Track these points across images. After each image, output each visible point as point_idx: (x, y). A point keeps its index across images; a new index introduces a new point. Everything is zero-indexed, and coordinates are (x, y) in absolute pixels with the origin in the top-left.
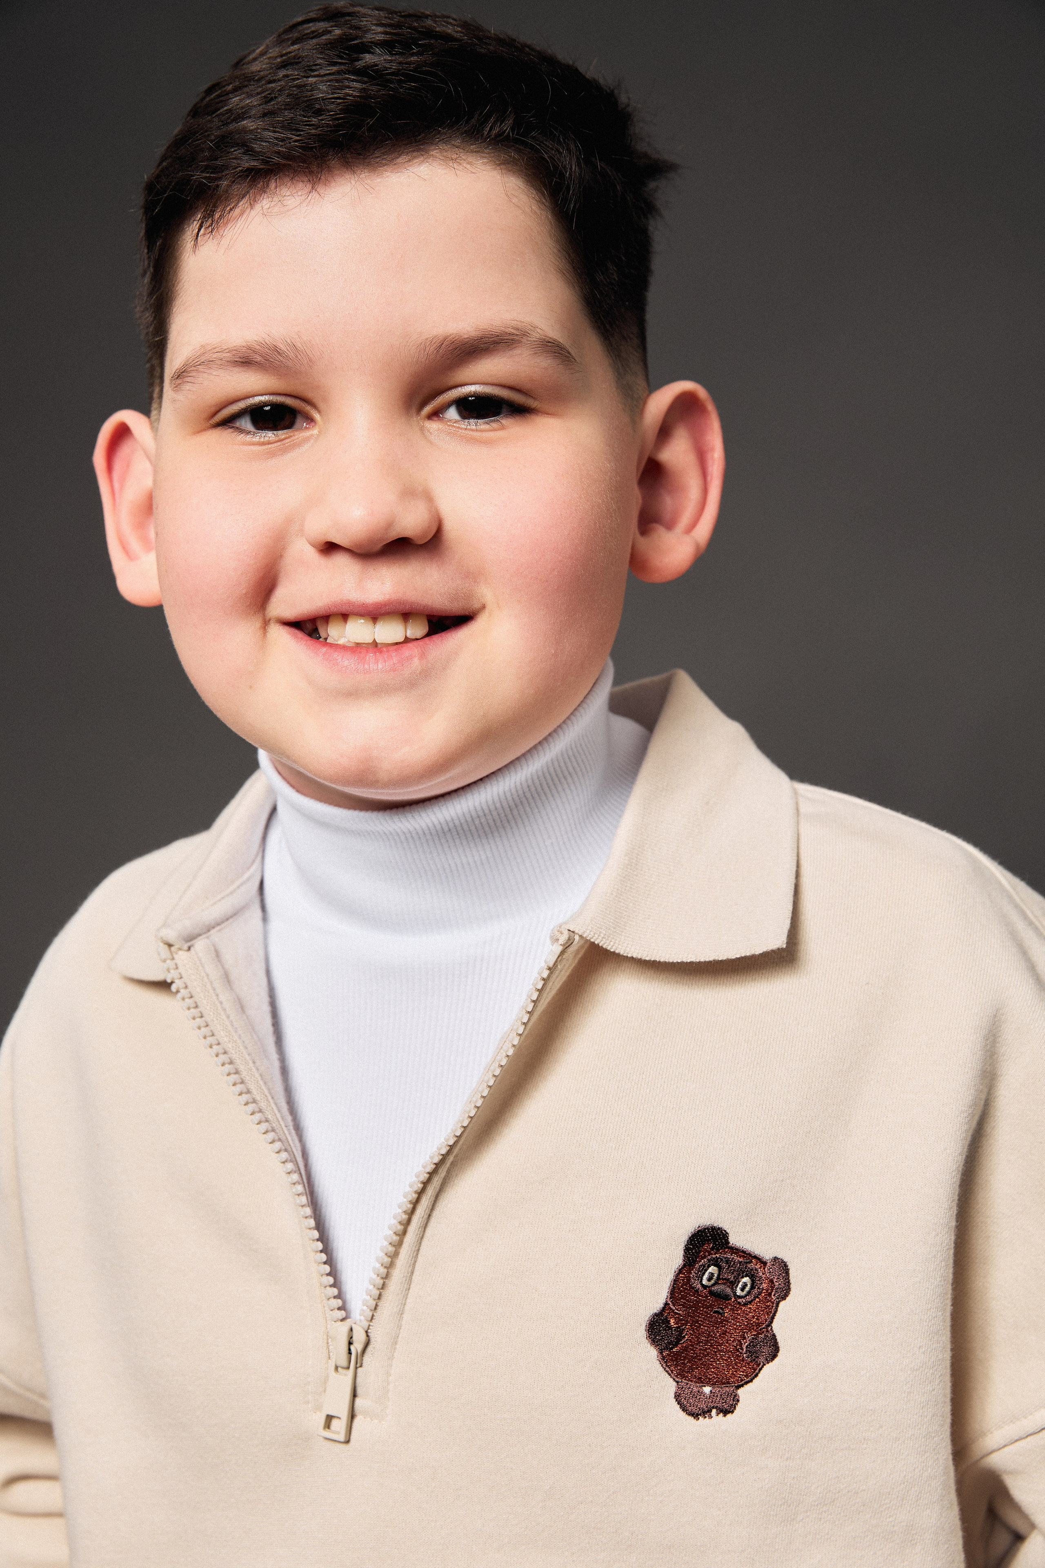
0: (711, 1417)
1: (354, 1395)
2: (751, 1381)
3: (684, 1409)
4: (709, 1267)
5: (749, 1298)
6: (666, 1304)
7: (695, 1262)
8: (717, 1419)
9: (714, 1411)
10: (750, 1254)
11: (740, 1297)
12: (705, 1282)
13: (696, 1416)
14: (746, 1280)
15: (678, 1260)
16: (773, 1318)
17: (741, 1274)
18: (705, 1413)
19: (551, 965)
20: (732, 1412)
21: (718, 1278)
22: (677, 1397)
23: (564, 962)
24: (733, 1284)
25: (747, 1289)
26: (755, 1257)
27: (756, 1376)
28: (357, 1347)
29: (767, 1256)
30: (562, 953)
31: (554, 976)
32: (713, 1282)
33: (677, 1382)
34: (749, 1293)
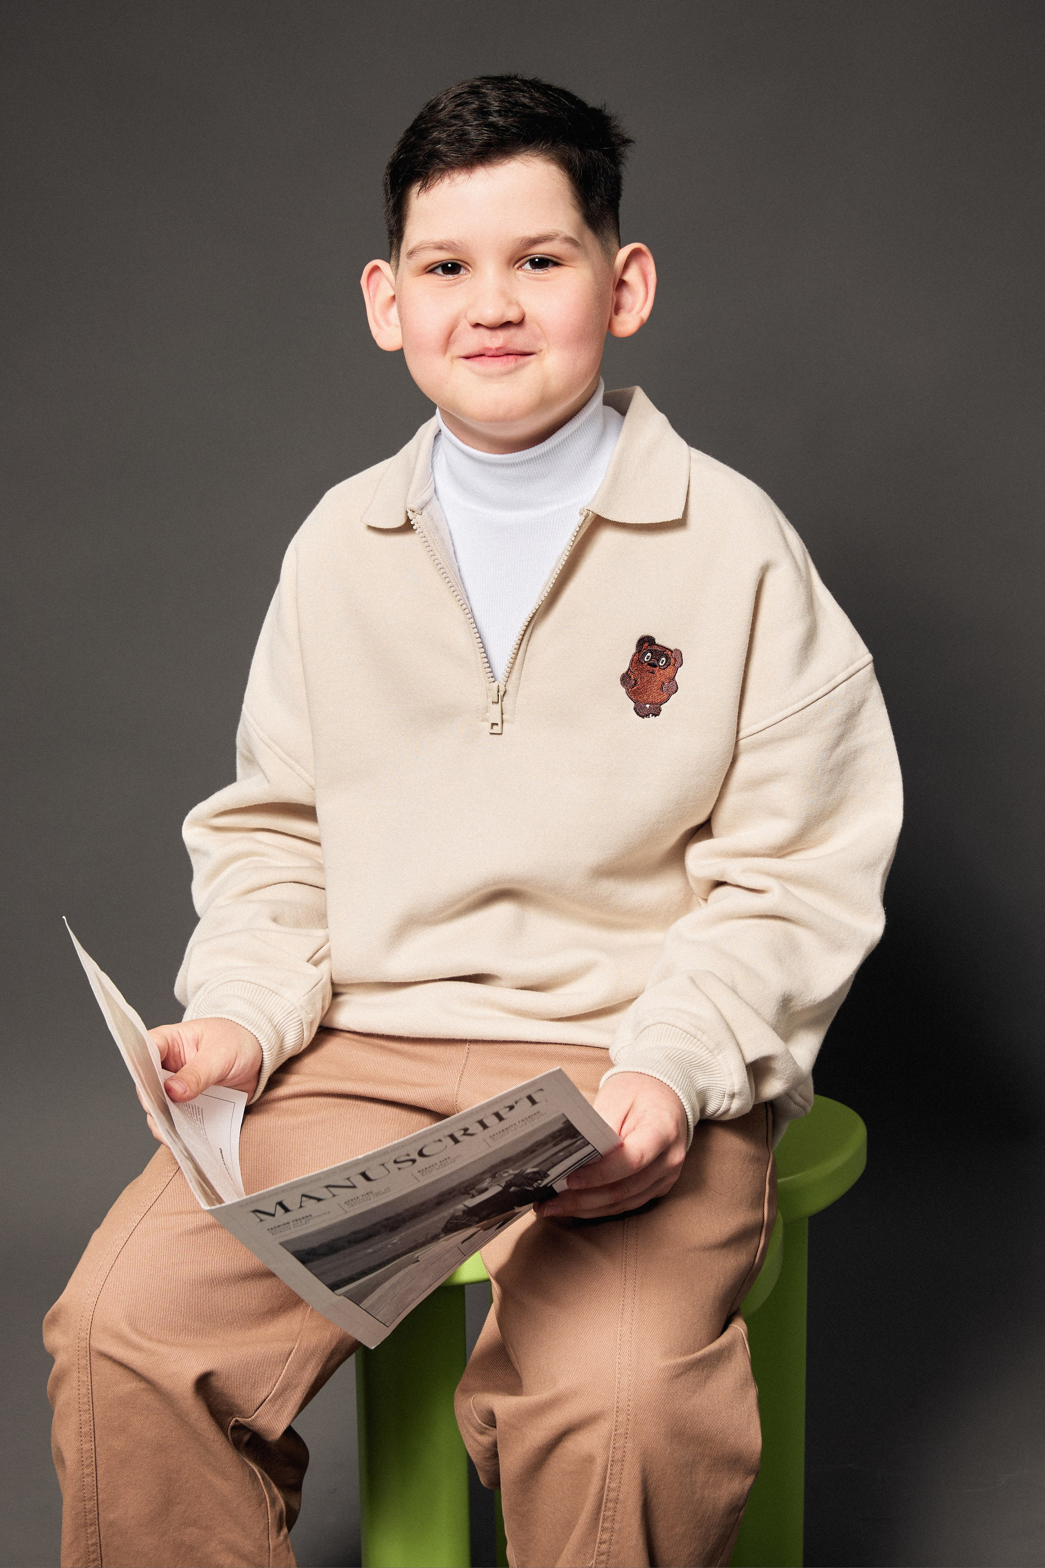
0: (649, 717)
1: (502, 714)
2: (666, 702)
3: (638, 714)
4: (647, 653)
5: (665, 667)
6: (629, 669)
7: (641, 651)
8: (652, 719)
9: (651, 715)
10: (665, 648)
11: (661, 666)
12: (646, 660)
13: (643, 717)
14: (664, 659)
15: (633, 650)
16: (675, 675)
17: (661, 656)
18: (647, 716)
19: (580, 525)
20: (659, 715)
21: (651, 658)
22: (635, 709)
23: (585, 523)
24: (658, 660)
25: (664, 662)
26: (667, 649)
27: (669, 699)
28: (501, 693)
29: (672, 648)
30: (585, 520)
31: (581, 530)
32: (649, 660)
33: (635, 703)
34: (665, 664)
